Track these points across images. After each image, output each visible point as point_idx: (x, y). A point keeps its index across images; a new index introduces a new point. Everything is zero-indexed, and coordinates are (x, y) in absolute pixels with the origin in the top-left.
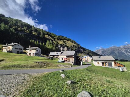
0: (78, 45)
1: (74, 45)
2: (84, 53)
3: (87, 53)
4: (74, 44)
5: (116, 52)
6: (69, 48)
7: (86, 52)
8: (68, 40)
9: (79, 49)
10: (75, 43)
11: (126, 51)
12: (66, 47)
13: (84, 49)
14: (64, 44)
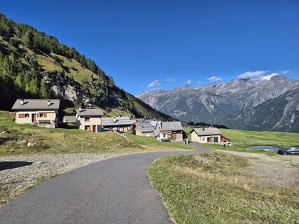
0: (107, 78)
1: (94, 80)
2: (124, 105)
3: (131, 108)
4: (95, 76)
5: (189, 102)
6: (82, 89)
7: (129, 105)
8: (70, 57)
9: (109, 93)
10: (96, 70)
11: (208, 101)
12: (71, 85)
13: (123, 94)
14: (63, 75)
